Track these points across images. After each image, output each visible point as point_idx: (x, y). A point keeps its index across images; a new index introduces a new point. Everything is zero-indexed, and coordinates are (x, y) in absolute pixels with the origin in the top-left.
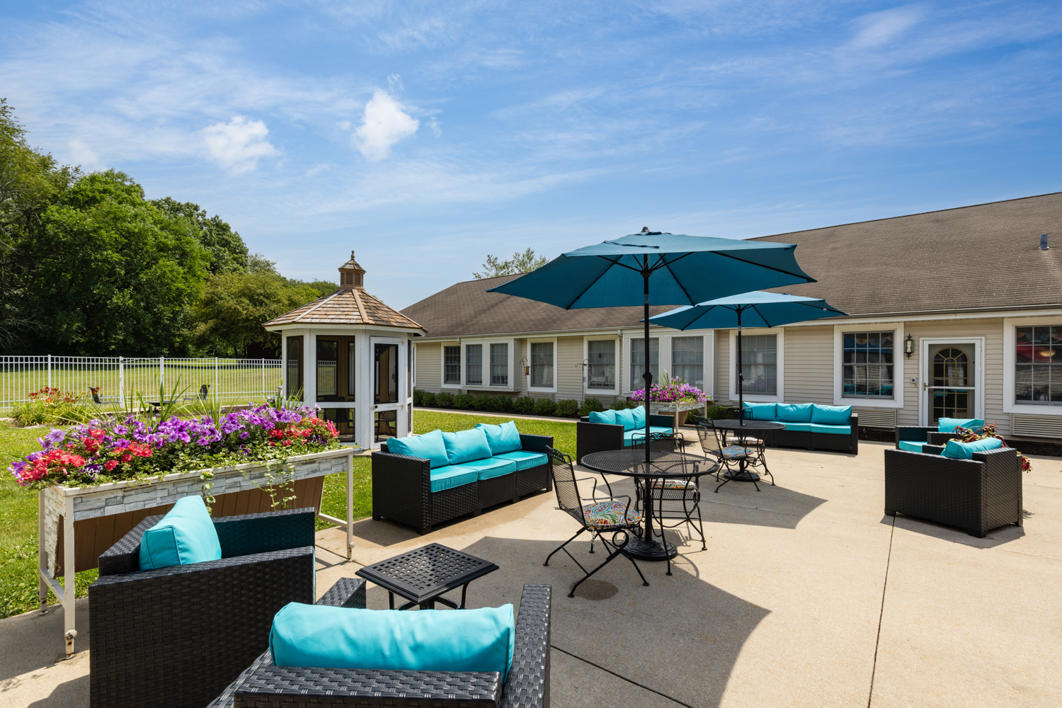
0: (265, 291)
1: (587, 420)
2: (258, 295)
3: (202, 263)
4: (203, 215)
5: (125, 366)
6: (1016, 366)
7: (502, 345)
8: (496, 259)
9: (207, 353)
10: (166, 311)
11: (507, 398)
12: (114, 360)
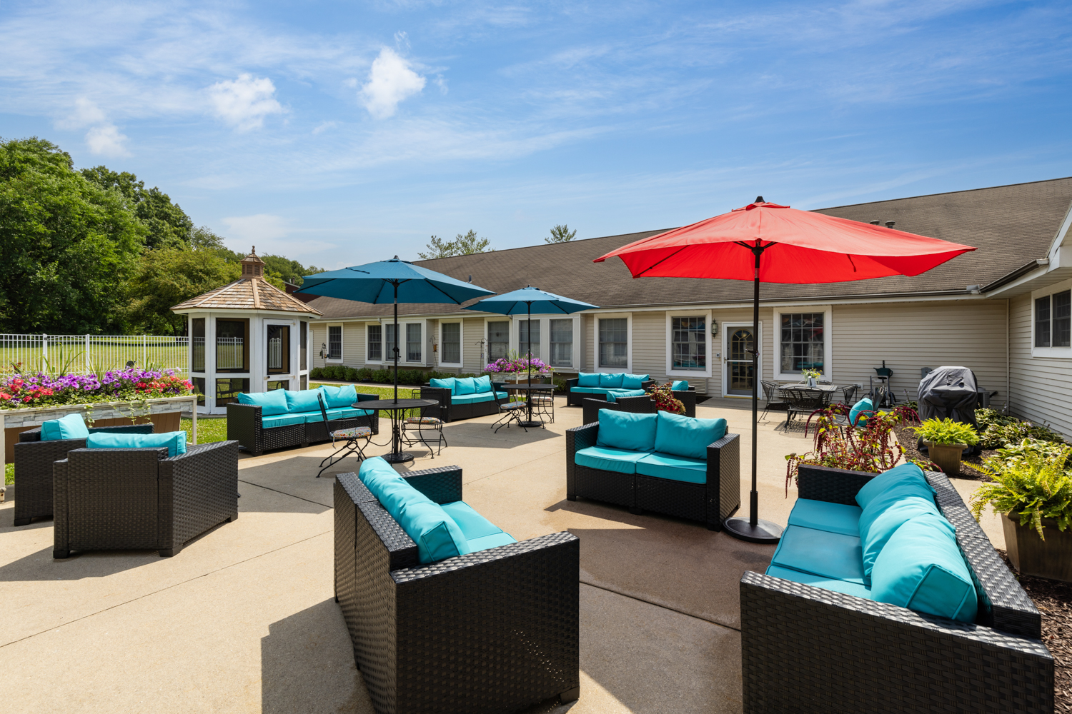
0: (206, 267)
1: (429, 385)
2: (197, 271)
3: (138, 237)
4: (141, 185)
5: (49, 343)
6: (781, 344)
7: (416, 324)
8: (440, 239)
9: (145, 330)
10: (97, 285)
11: (419, 372)
12: (37, 337)
